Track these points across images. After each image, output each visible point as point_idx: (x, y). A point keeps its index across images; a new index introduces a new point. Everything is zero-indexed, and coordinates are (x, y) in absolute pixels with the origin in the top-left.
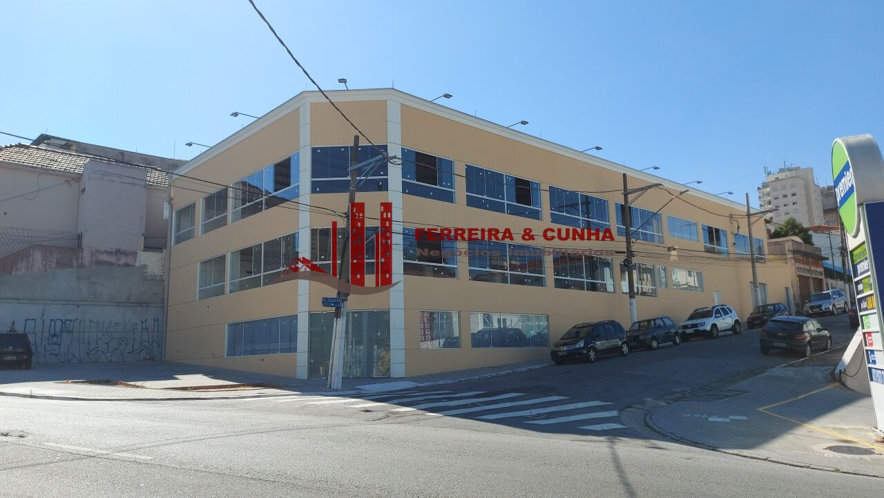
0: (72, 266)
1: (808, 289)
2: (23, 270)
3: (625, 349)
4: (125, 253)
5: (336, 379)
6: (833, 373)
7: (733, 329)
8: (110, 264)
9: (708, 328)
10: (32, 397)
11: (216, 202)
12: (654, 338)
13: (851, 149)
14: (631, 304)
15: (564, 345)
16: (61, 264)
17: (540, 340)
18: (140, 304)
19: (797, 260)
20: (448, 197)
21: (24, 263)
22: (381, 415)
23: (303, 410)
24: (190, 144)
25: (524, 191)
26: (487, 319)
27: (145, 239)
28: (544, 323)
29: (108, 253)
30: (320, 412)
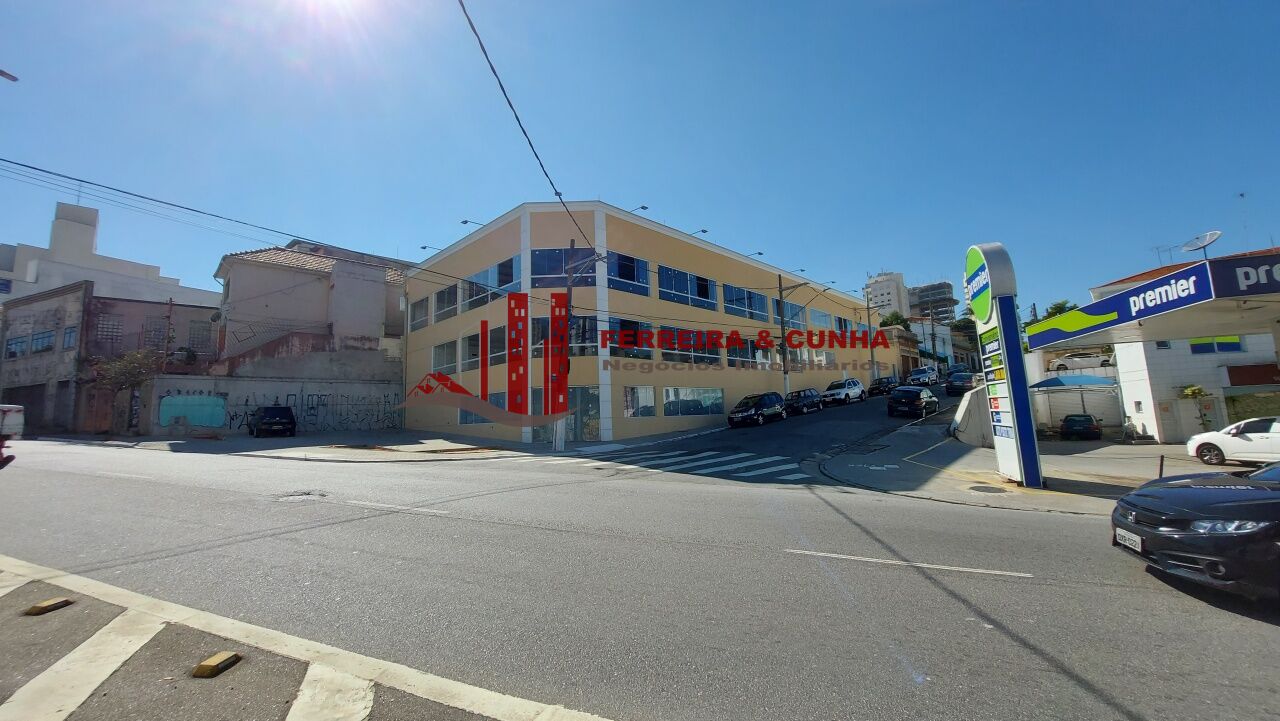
0: (324, 350)
1: (908, 366)
2: (284, 355)
3: (784, 414)
4: (369, 339)
5: (560, 443)
6: (948, 430)
7: (860, 396)
8: (356, 348)
9: (843, 397)
10: (306, 460)
11: (447, 297)
12: (805, 405)
13: (987, 254)
14: (785, 379)
15: (739, 412)
16: (315, 349)
17: (716, 409)
18: (382, 381)
19: (901, 344)
20: (644, 292)
21: (285, 347)
22: (612, 472)
23: (545, 468)
24: (424, 248)
25: (703, 287)
26: (677, 394)
27: (386, 327)
28: (720, 395)
29: (355, 339)
30: (559, 470)
